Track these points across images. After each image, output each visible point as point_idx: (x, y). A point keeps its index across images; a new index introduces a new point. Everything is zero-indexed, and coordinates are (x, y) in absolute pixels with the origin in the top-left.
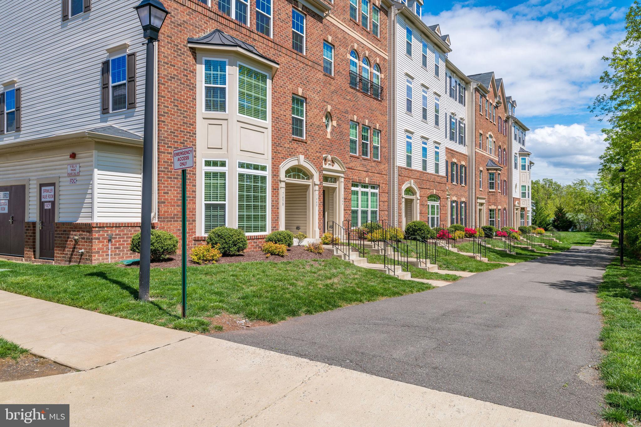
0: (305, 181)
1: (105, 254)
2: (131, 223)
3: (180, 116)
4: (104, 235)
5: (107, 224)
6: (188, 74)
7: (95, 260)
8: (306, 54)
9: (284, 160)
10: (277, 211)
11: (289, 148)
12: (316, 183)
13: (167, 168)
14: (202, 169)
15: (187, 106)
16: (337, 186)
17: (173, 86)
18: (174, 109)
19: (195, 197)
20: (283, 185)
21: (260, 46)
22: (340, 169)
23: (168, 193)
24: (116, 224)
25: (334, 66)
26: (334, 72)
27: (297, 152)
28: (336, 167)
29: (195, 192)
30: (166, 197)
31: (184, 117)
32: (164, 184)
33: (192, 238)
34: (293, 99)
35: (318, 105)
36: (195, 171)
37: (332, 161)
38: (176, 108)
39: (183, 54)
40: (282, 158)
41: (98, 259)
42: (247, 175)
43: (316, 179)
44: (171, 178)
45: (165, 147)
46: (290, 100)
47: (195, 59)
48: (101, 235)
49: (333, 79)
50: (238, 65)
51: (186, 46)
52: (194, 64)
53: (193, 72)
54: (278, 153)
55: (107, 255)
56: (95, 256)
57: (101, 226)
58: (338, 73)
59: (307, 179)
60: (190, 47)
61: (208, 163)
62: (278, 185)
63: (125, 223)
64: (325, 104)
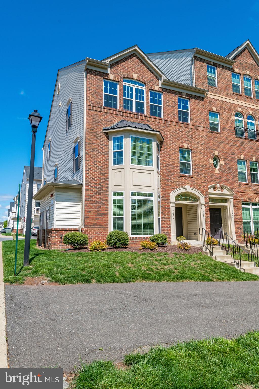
0: (194, 202)
1: (58, 245)
2: (73, 229)
3: (98, 170)
4: (58, 235)
5: (60, 229)
6: (103, 147)
7: (53, 248)
8: (191, 122)
9: (174, 190)
10: (169, 222)
11: (178, 182)
12: (202, 203)
13: (90, 198)
14: (111, 198)
15: (102, 164)
16: (228, 205)
17: (94, 154)
18: (94, 166)
19: (108, 214)
20: (173, 205)
21: (153, 124)
22: (229, 193)
23: (90, 212)
24: (65, 229)
25: (220, 126)
26: (220, 129)
27: (185, 184)
28: (225, 192)
29: (108, 211)
30: (89, 214)
31: (100, 170)
32: (88, 207)
33: (105, 238)
34: (181, 151)
35: (202, 152)
36: (108, 199)
37: (221, 188)
38: (95, 166)
39: (100, 137)
40: (172, 188)
41: (55, 248)
42: (138, 200)
43: (202, 200)
44: (92, 204)
45: (89, 187)
46: (178, 152)
47: (108, 138)
48: (57, 235)
49: (220, 134)
50: (130, 137)
51: (102, 132)
52: (107, 141)
53: (106, 145)
54: (169, 185)
55: (60, 245)
56: (53, 246)
57: (57, 230)
58: (223, 129)
59: (195, 201)
60: (104, 133)
61: (115, 194)
62: (169, 205)
63: (70, 229)
64: (212, 151)
